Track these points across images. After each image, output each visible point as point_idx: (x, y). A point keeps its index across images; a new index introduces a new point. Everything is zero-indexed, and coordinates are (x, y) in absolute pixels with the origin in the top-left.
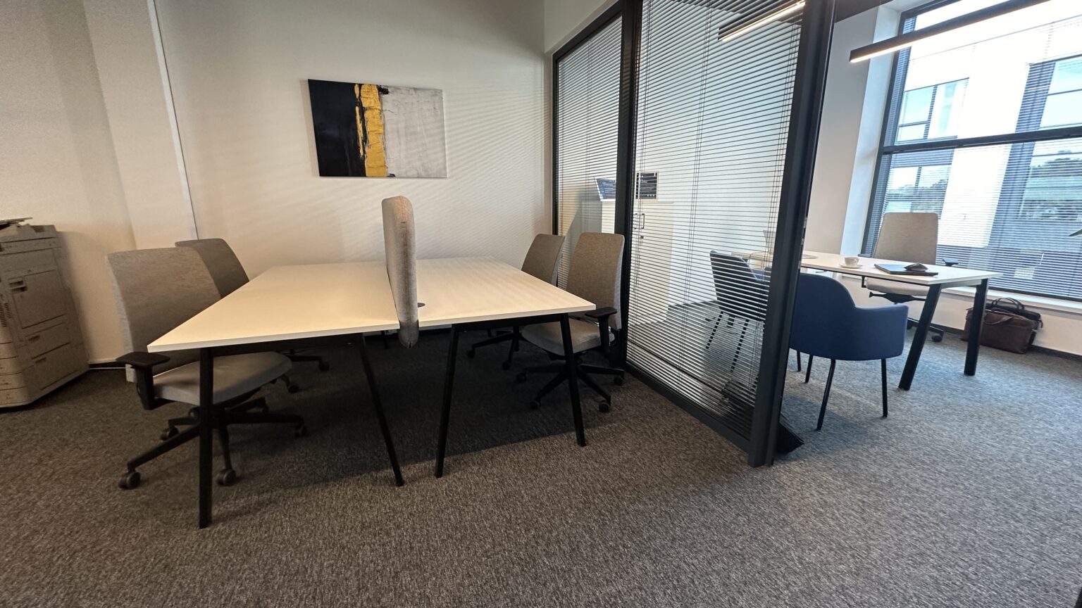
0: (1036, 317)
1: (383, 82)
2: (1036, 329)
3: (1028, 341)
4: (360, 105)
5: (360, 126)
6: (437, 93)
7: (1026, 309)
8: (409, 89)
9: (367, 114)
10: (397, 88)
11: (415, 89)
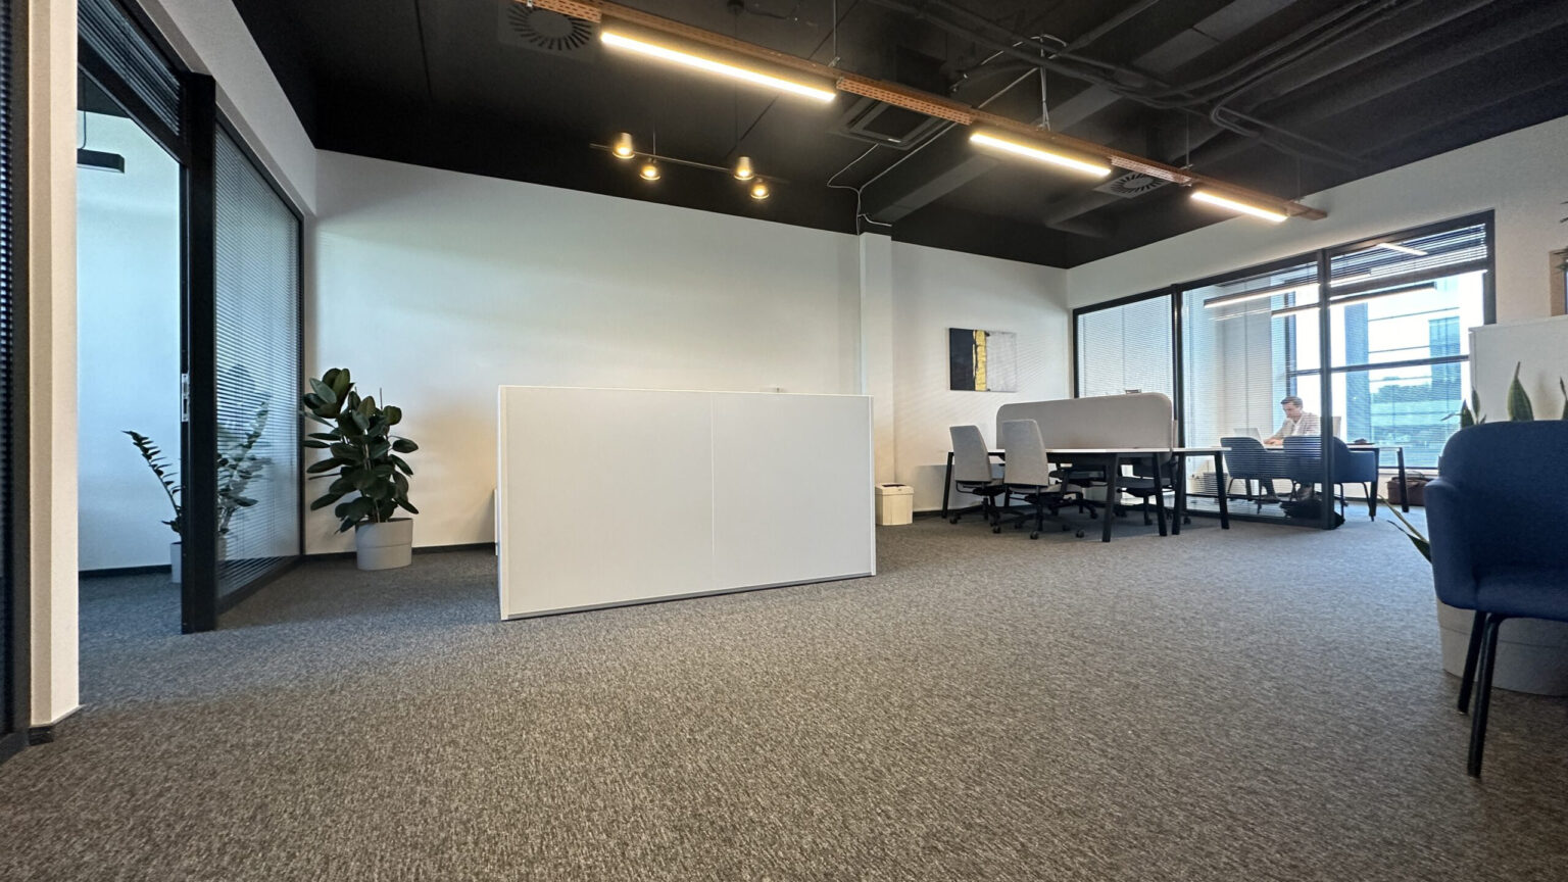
1: (988, 329)
4: (975, 343)
5: (974, 356)
6: (1013, 335)
8: (999, 332)
9: (979, 349)
10: (994, 333)
11: (1003, 333)
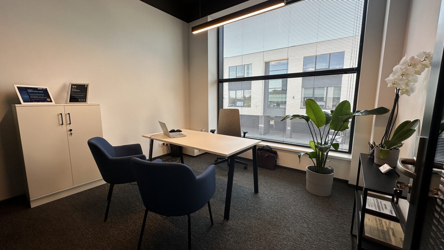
0: (275, 153)
2: (276, 158)
3: (275, 164)
7: (273, 149)
